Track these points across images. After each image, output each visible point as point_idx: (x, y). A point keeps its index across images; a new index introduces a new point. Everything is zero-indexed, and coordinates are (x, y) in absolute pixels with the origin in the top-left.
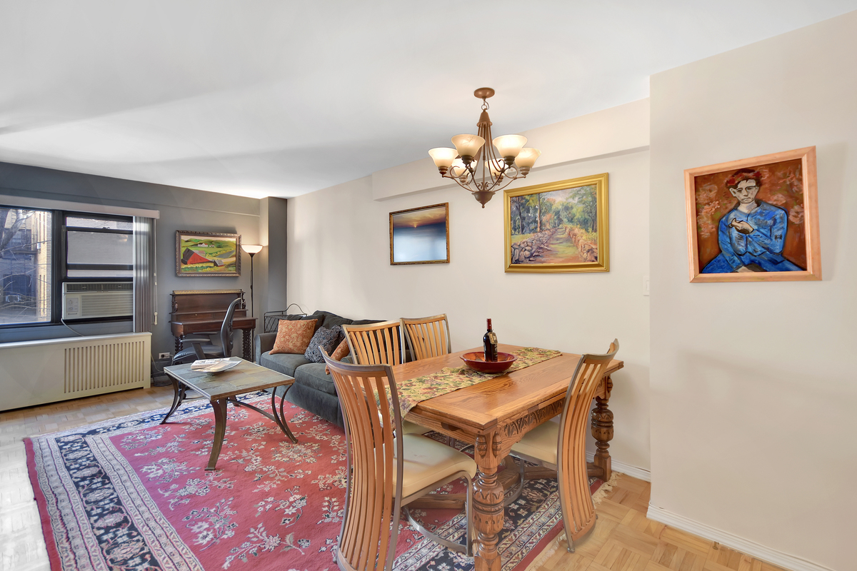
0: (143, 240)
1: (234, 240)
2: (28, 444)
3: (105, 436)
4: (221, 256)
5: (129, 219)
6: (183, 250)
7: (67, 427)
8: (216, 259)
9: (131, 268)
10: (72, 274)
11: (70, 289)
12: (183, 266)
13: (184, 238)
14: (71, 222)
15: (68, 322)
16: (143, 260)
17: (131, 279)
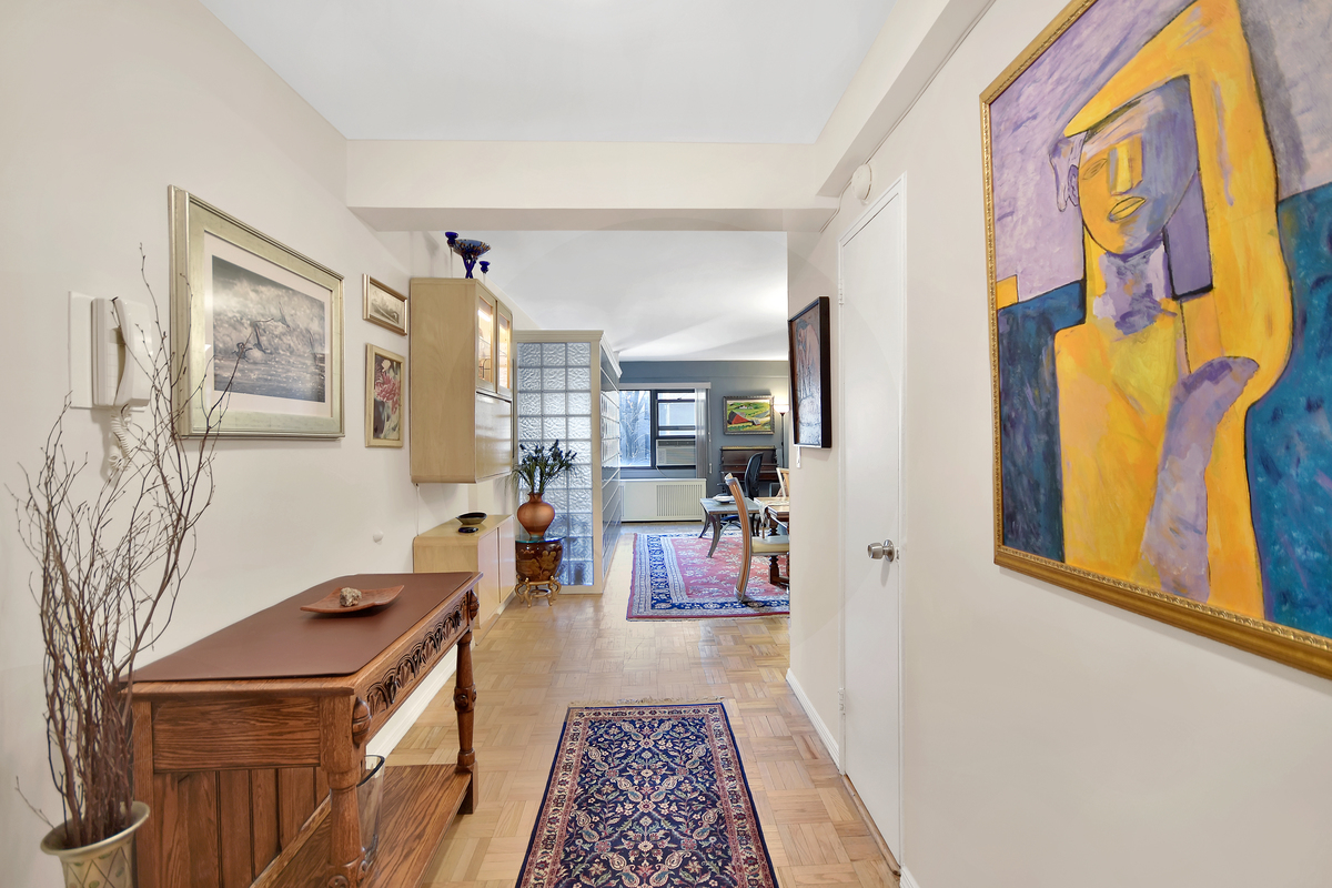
0: (702, 405)
1: (767, 401)
2: (636, 535)
3: (669, 538)
4: (758, 416)
5: (693, 391)
6: (729, 412)
7: (653, 532)
8: (754, 419)
9: (692, 428)
10: (661, 433)
11: (660, 444)
12: (729, 426)
13: (729, 402)
14: (661, 396)
15: (660, 467)
16: (703, 423)
17: (694, 437)
